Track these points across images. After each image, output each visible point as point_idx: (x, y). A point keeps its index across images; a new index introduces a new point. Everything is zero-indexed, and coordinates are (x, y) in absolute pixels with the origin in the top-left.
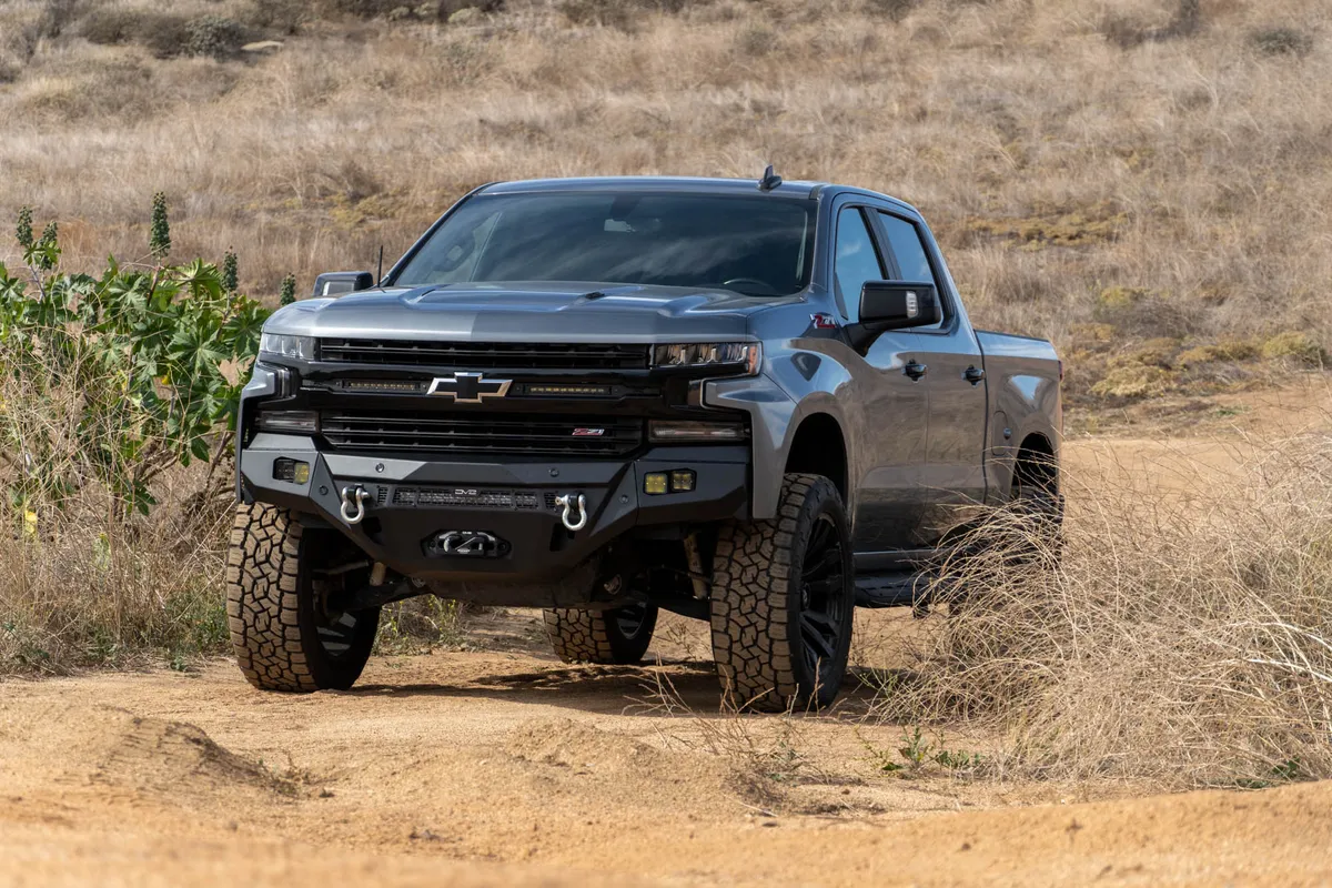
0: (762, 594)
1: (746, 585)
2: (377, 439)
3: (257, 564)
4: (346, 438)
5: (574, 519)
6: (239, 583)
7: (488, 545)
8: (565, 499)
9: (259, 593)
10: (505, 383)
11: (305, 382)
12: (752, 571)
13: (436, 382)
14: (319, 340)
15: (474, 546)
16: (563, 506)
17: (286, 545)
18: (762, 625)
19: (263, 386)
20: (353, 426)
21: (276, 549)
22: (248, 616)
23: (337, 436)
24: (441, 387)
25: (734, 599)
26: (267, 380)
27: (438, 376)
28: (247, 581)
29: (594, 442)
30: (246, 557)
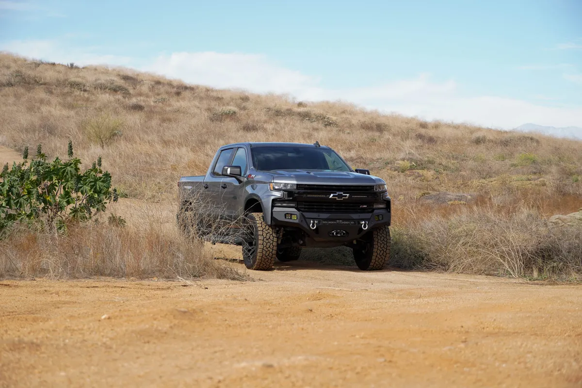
0: (385, 243)
1: (382, 241)
2: (313, 209)
3: (267, 239)
4: (305, 208)
5: (365, 227)
6: (263, 244)
7: (344, 234)
8: (363, 222)
9: (267, 247)
10: (348, 195)
11: (295, 195)
12: (383, 238)
13: (332, 195)
14: (297, 184)
15: (341, 234)
16: (362, 224)
17: (274, 235)
18: (385, 250)
19: (280, 195)
20: (307, 205)
21: (271, 235)
22: (264, 252)
23: (302, 208)
24: (333, 196)
25: (379, 245)
26: (281, 195)
27: (333, 193)
28: (265, 244)
29: (364, 209)
30: (264, 238)
